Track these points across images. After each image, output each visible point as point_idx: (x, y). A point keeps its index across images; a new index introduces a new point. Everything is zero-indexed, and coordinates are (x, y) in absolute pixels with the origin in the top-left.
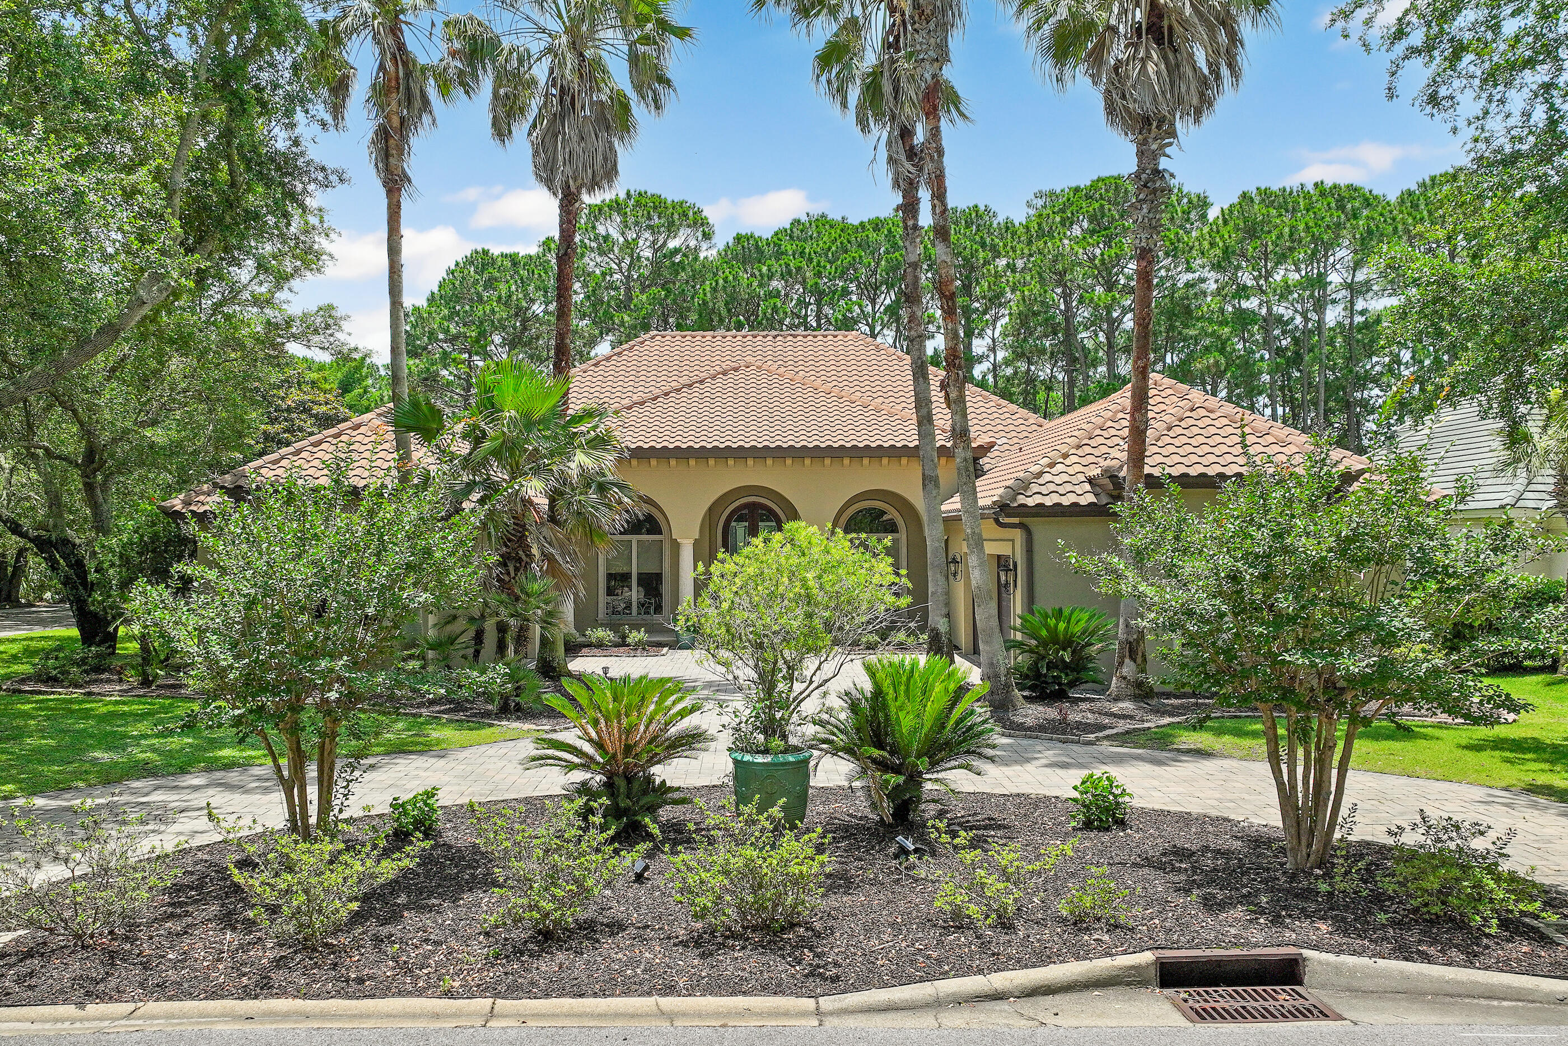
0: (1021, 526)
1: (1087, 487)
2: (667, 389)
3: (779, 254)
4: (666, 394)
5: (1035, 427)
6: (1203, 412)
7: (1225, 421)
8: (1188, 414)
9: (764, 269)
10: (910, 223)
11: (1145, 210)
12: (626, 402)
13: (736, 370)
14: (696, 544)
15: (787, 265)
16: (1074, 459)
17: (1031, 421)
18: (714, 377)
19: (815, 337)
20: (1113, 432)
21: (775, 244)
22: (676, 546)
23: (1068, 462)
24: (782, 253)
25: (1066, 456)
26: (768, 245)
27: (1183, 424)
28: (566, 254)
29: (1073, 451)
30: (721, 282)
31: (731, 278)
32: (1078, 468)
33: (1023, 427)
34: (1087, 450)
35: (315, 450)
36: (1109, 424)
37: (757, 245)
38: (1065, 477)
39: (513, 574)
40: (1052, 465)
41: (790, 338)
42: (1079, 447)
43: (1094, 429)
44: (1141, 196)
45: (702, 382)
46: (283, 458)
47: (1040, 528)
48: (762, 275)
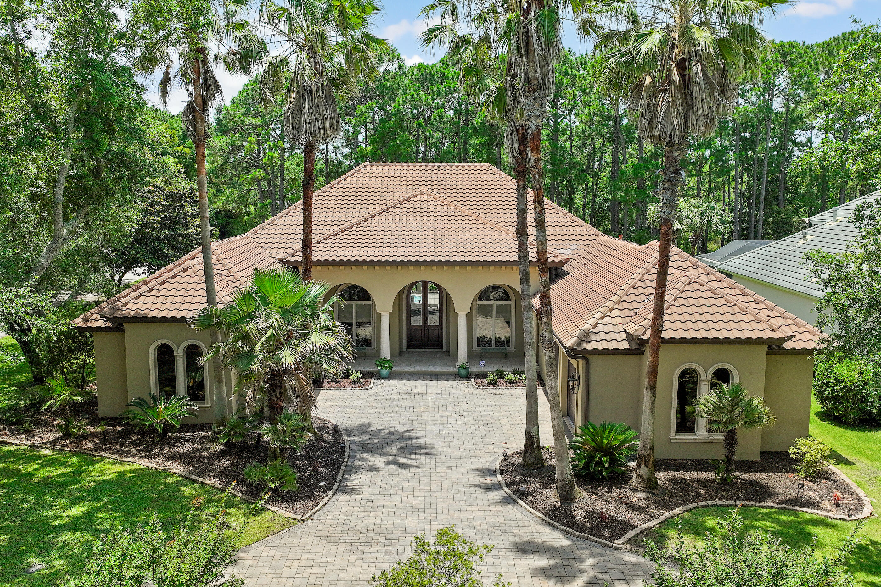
0: (584, 358)
1: (624, 336)
2: (373, 212)
3: (444, 79)
4: (373, 217)
5: (593, 237)
6: (696, 286)
7: (709, 294)
8: (688, 287)
9: (435, 89)
10: (521, 183)
11: (668, 195)
12: (348, 224)
13: (415, 197)
15: (449, 87)
16: (617, 312)
17: (592, 232)
18: (401, 203)
19: (463, 167)
20: (641, 290)
21: (441, 73)
23: (613, 314)
24: (446, 78)
25: (611, 310)
26: (437, 72)
27: (683, 295)
28: (308, 183)
29: (616, 306)
30: (409, 97)
31: (415, 95)
32: (619, 320)
33: (586, 237)
34: (625, 305)
35: (161, 287)
36: (639, 284)
37: (431, 74)
38: (611, 328)
40: (603, 318)
41: (448, 168)
42: (620, 302)
43: (630, 288)
44: (666, 186)
45: (394, 207)
46: (141, 295)
47: (596, 362)
48: (433, 93)
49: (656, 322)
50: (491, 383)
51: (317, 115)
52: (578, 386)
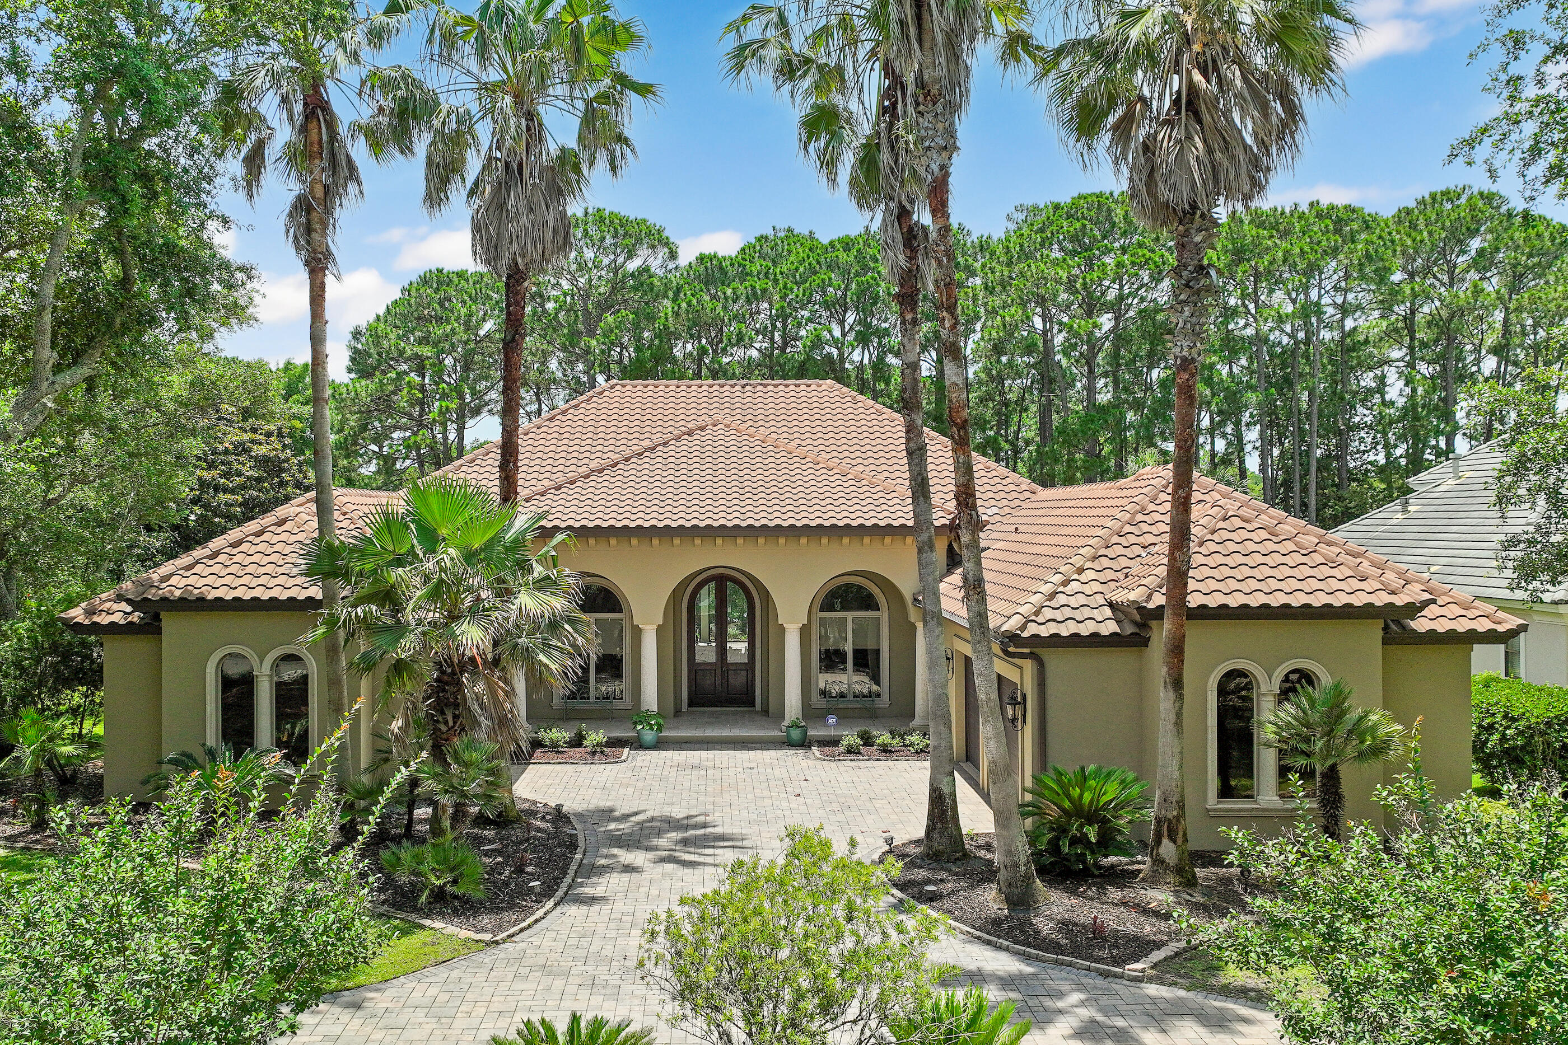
0: (1032, 656)
1: (1108, 612)
2: (628, 453)
3: (744, 275)
4: (627, 459)
5: (1027, 494)
6: (1237, 522)
7: (1264, 534)
8: (1221, 524)
9: (729, 292)
10: (909, 317)
11: (1187, 314)
12: (583, 470)
13: (702, 429)
14: (660, 630)
15: (753, 288)
16: (1090, 575)
17: (1024, 487)
18: (678, 439)
19: (787, 386)
20: (1132, 539)
21: (740, 265)
22: (637, 633)
23: (1083, 578)
24: (747, 274)
25: (1081, 571)
26: (732, 265)
27: (1216, 537)
28: (513, 340)
29: (1088, 565)
30: (684, 305)
31: (694, 302)
32: (1096, 587)
33: (1014, 495)
34: (1105, 562)
36: (1128, 528)
37: (721, 267)
38: (1081, 599)
39: (451, 724)
40: (1066, 583)
41: (760, 388)
42: (1095, 558)
43: (1111, 535)
44: (1182, 297)
45: (665, 444)
46: (197, 563)
47: (1056, 661)
48: (726, 298)
49: (1177, 554)
50: (849, 752)
51: (532, 217)
52: (1024, 716)
